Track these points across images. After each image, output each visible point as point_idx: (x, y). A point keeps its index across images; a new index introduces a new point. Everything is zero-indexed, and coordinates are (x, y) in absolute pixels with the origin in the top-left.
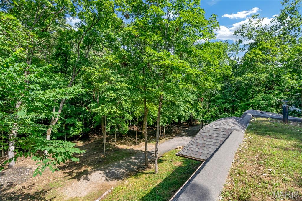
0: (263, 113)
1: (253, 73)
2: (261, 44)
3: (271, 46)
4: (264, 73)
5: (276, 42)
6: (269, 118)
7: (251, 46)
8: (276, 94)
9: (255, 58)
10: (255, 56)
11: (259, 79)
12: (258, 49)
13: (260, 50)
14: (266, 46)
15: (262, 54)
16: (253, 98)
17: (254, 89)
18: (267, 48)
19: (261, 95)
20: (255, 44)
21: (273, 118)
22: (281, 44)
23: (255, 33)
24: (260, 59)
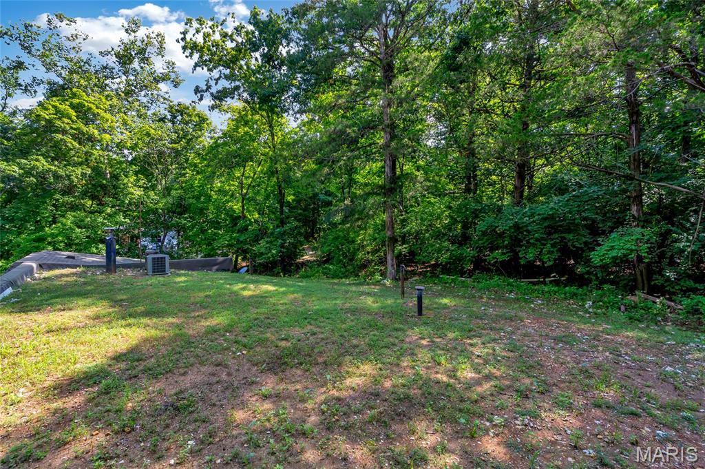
0: (73, 258)
1: (53, 159)
2: (74, 95)
3: (97, 108)
4: (81, 164)
5: (110, 102)
6: (79, 266)
7: (55, 91)
8: (110, 215)
9: (58, 123)
10: (60, 119)
11: (69, 177)
12: (68, 103)
13: (73, 106)
14: (86, 104)
15: (78, 118)
16: (54, 222)
17: (57, 200)
18: (90, 109)
19: (74, 216)
20: (63, 88)
21: (88, 267)
22: (121, 112)
23: (64, 63)
24: (72, 128)
